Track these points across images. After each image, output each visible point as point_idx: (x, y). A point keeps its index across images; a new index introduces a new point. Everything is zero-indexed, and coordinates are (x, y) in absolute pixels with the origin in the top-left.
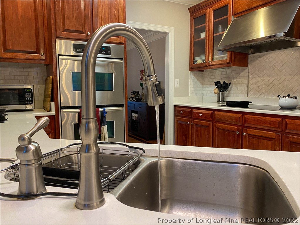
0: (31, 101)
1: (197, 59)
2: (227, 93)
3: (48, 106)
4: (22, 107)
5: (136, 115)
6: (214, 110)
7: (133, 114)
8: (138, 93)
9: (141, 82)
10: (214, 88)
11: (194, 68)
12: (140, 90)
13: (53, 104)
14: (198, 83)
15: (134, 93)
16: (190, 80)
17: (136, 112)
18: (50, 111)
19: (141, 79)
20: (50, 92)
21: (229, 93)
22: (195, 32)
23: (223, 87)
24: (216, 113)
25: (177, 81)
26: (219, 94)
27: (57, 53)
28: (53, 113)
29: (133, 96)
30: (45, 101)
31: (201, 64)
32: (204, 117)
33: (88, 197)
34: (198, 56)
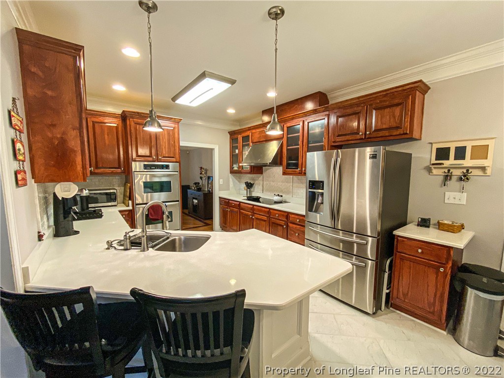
0: (115, 200)
1: (234, 166)
2: (252, 189)
3: (127, 203)
4: (110, 204)
5: (196, 201)
6: (240, 202)
7: (194, 200)
8: (199, 183)
9: (201, 176)
10: (244, 185)
11: (232, 172)
12: (200, 182)
13: (130, 202)
14: (237, 181)
15: (195, 184)
16: (231, 180)
17: (196, 199)
18: (128, 206)
19: (201, 174)
20: (128, 194)
21: (254, 189)
22: (233, 148)
23: (249, 186)
24: (241, 204)
25: (221, 180)
26: (247, 190)
27: (133, 170)
28: (130, 208)
29: (194, 186)
30: (124, 199)
31: (236, 170)
32: (235, 206)
33: (144, 249)
34: (235, 164)
